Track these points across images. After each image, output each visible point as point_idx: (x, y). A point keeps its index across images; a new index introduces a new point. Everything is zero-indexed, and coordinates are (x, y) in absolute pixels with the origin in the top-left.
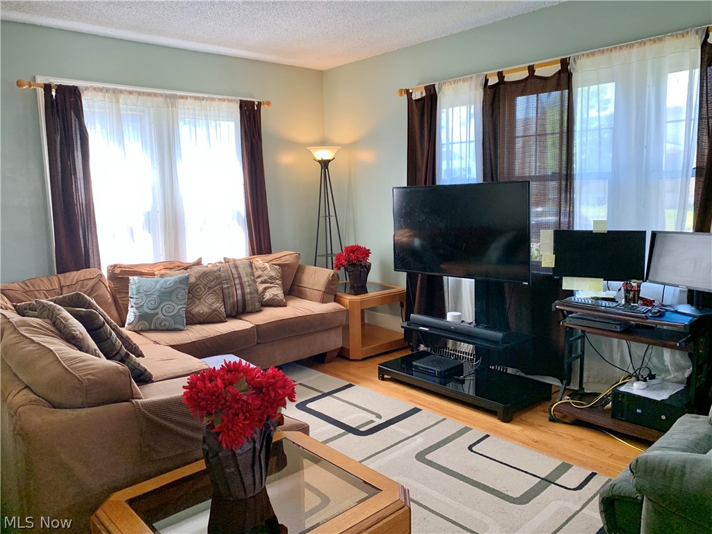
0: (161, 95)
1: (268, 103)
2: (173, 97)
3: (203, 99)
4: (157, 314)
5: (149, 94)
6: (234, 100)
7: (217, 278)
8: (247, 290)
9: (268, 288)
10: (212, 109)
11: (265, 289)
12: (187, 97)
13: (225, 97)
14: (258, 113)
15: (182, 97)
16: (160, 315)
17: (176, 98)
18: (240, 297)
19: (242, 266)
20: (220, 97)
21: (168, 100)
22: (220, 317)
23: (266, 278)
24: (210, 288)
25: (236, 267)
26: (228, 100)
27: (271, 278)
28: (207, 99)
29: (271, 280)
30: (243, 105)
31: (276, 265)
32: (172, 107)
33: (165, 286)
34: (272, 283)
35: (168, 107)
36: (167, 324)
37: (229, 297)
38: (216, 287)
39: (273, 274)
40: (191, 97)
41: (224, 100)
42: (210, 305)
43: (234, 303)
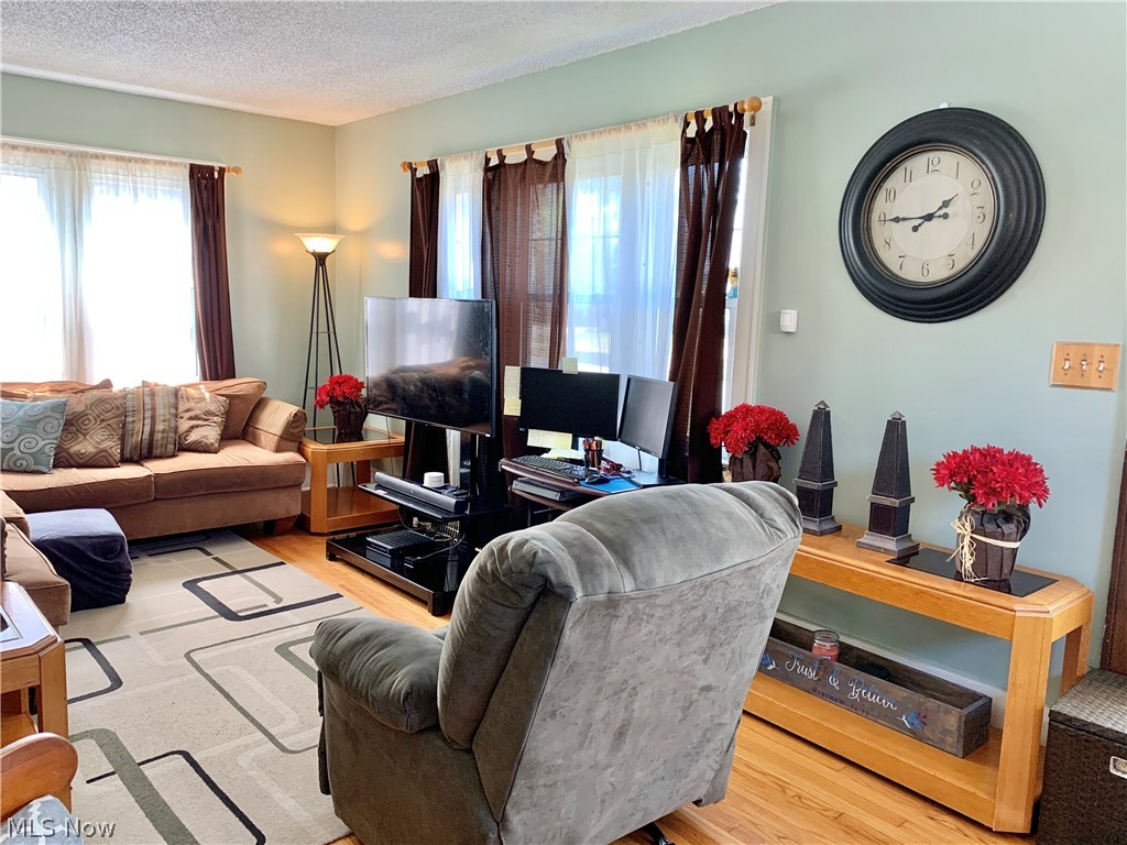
0: (63, 152)
1: (237, 170)
2: (82, 156)
3: (130, 160)
4: (13, 449)
5: (43, 151)
6: (181, 164)
7: (118, 408)
8: (160, 427)
9: (197, 426)
10: (146, 174)
11: (193, 427)
12: (104, 157)
13: (167, 159)
14: (219, 183)
15: (96, 156)
16: (16, 451)
17: (86, 157)
18: (146, 436)
19: (160, 394)
20: (159, 158)
21: (74, 160)
22: (108, 460)
23: (198, 412)
24: (103, 421)
25: (153, 394)
26: (171, 164)
27: (208, 413)
28: (136, 160)
29: (206, 417)
30: (195, 171)
31: (222, 395)
32: (80, 169)
33: (30, 413)
34: (206, 420)
35: (74, 169)
36: (25, 463)
37: (133, 434)
38: (113, 420)
39: (213, 408)
40: (111, 157)
41: (164, 163)
42: (98, 443)
43: (136, 442)
